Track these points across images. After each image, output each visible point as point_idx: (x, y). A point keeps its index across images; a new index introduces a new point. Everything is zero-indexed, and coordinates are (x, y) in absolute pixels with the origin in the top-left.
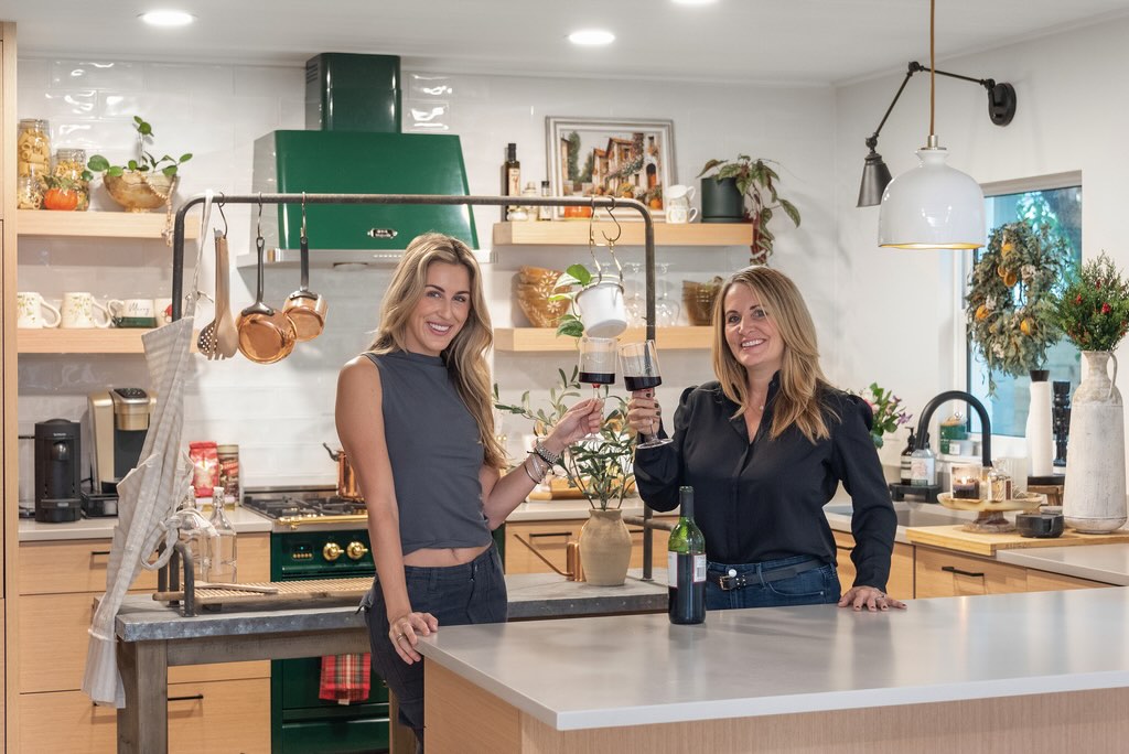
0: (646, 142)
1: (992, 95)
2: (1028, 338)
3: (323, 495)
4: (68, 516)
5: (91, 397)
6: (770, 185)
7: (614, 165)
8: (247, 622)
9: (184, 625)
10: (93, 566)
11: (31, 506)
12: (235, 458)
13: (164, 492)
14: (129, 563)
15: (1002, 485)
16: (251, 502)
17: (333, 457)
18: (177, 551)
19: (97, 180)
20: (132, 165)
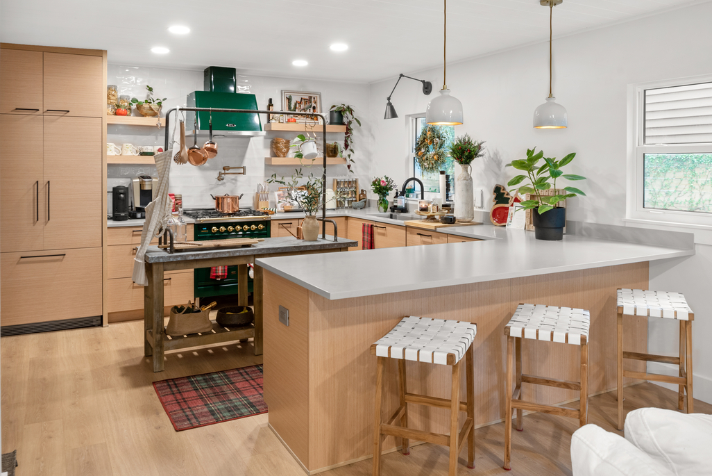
0: (313, 99)
1: (424, 85)
2: (436, 161)
3: (209, 211)
4: (124, 219)
5: (132, 178)
6: (352, 114)
7: (303, 106)
8: (192, 255)
9: (170, 257)
10: (133, 235)
11: (111, 215)
12: (180, 199)
13: (162, 210)
14: (150, 235)
15: (436, 207)
16: (185, 213)
17: (214, 199)
18: (166, 230)
19: (134, 106)
20: (146, 101)
